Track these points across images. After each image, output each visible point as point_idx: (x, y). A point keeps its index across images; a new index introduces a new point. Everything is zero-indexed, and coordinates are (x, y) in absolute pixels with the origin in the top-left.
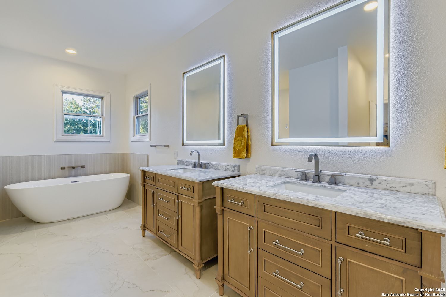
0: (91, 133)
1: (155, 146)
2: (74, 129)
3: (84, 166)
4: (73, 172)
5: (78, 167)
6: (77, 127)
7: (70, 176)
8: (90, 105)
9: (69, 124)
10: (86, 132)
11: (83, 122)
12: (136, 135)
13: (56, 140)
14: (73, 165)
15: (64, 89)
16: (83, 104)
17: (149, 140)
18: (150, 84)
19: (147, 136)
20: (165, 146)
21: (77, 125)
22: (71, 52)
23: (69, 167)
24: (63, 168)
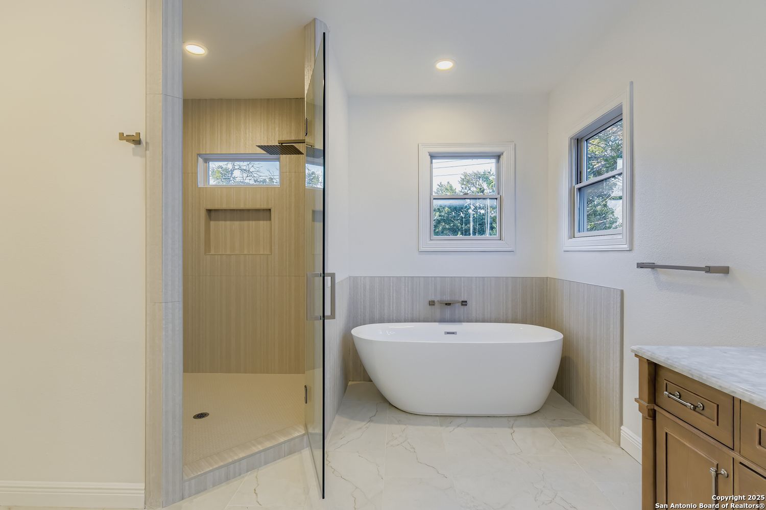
0: (474, 233)
1: (652, 266)
2: (449, 229)
3: (466, 302)
4: (448, 311)
5: (455, 302)
6: (454, 226)
7: (442, 320)
8: (470, 189)
9: (444, 221)
10: (466, 232)
11: (462, 217)
12: (577, 234)
13: (422, 249)
14: (447, 298)
15: (434, 150)
16: (460, 190)
17: (626, 247)
18: (632, 83)
19: (620, 237)
20: (708, 270)
21: (453, 221)
22: (444, 65)
23: (441, 302)
24: (432, 303)
